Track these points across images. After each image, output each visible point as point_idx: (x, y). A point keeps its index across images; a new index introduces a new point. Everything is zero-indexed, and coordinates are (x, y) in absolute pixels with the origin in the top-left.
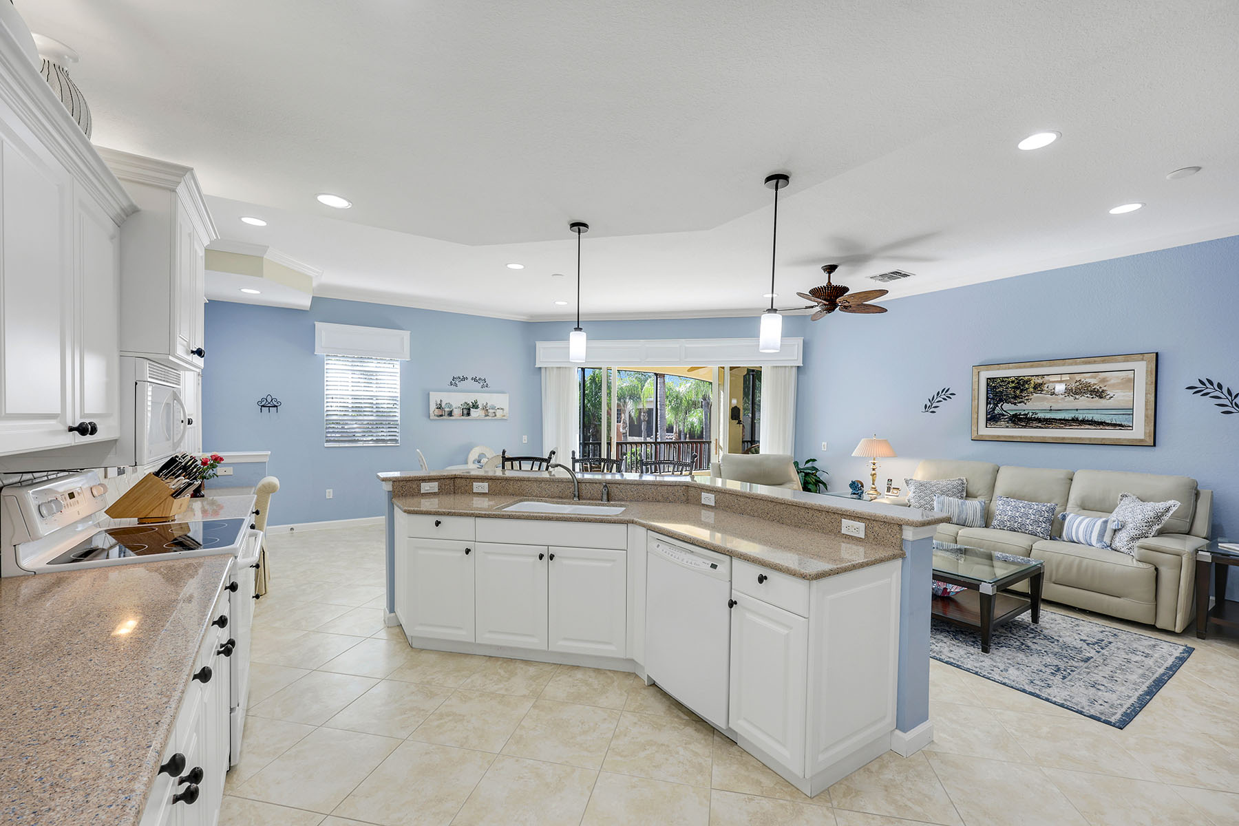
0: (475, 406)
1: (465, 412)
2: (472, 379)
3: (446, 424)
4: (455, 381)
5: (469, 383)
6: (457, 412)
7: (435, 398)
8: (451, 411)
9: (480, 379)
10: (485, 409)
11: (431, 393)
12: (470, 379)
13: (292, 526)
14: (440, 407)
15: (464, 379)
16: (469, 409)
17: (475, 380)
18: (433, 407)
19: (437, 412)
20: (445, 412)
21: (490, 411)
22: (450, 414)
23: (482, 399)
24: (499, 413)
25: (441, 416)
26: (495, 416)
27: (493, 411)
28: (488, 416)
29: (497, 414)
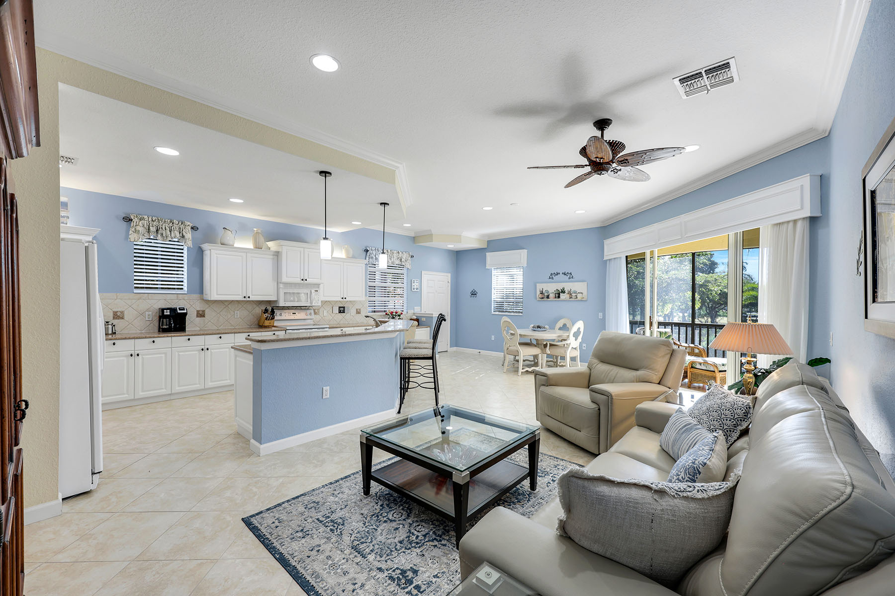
0: (563, 292)
1: (557, 295)
2: (563, 274)
3: (546, 304)
4: (552, 276)
5: (561, 276)
6: (552, 296)
7: (540, 287)
8: (548, 295)
9: (568, 273)
10: (570, 293)
11: (537, 284)
12: (561, 273)
13: (480, 351)
14: (542, 293)
15: (558, 274)
16: (559, 294)
17: (564, 274)
18: (538, 293)
19: (541, 296)
20: (545, 296)
21: (573, 295)
22: (548, 297)
23: (568, 286)
24: (579, 296)
25: (543, 298)
26: (577, 298)
27: (575, 295)
28: (571, 298)
29: (578, 296)
